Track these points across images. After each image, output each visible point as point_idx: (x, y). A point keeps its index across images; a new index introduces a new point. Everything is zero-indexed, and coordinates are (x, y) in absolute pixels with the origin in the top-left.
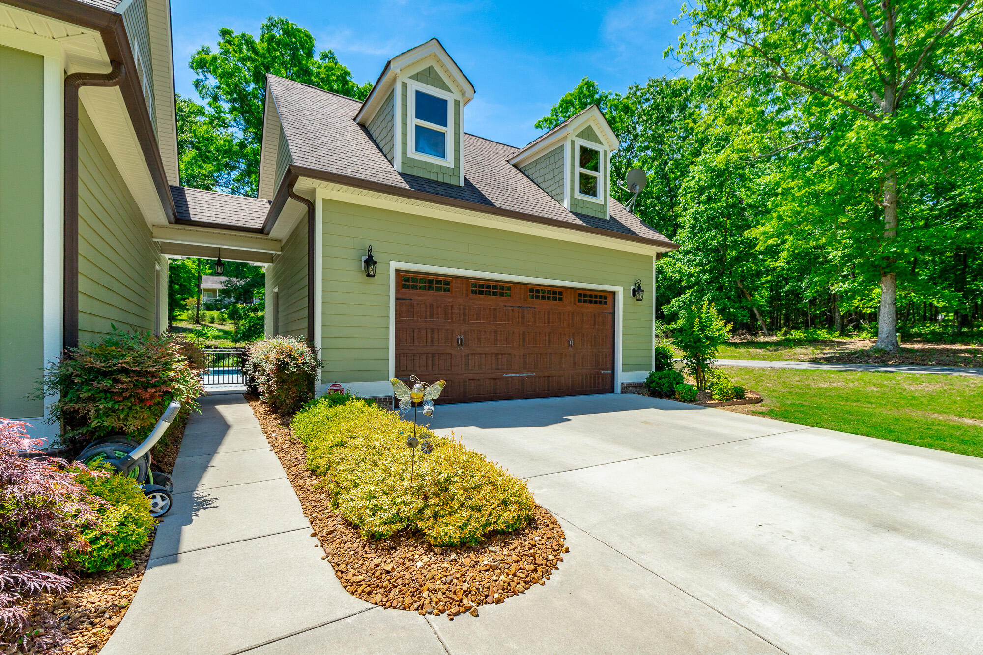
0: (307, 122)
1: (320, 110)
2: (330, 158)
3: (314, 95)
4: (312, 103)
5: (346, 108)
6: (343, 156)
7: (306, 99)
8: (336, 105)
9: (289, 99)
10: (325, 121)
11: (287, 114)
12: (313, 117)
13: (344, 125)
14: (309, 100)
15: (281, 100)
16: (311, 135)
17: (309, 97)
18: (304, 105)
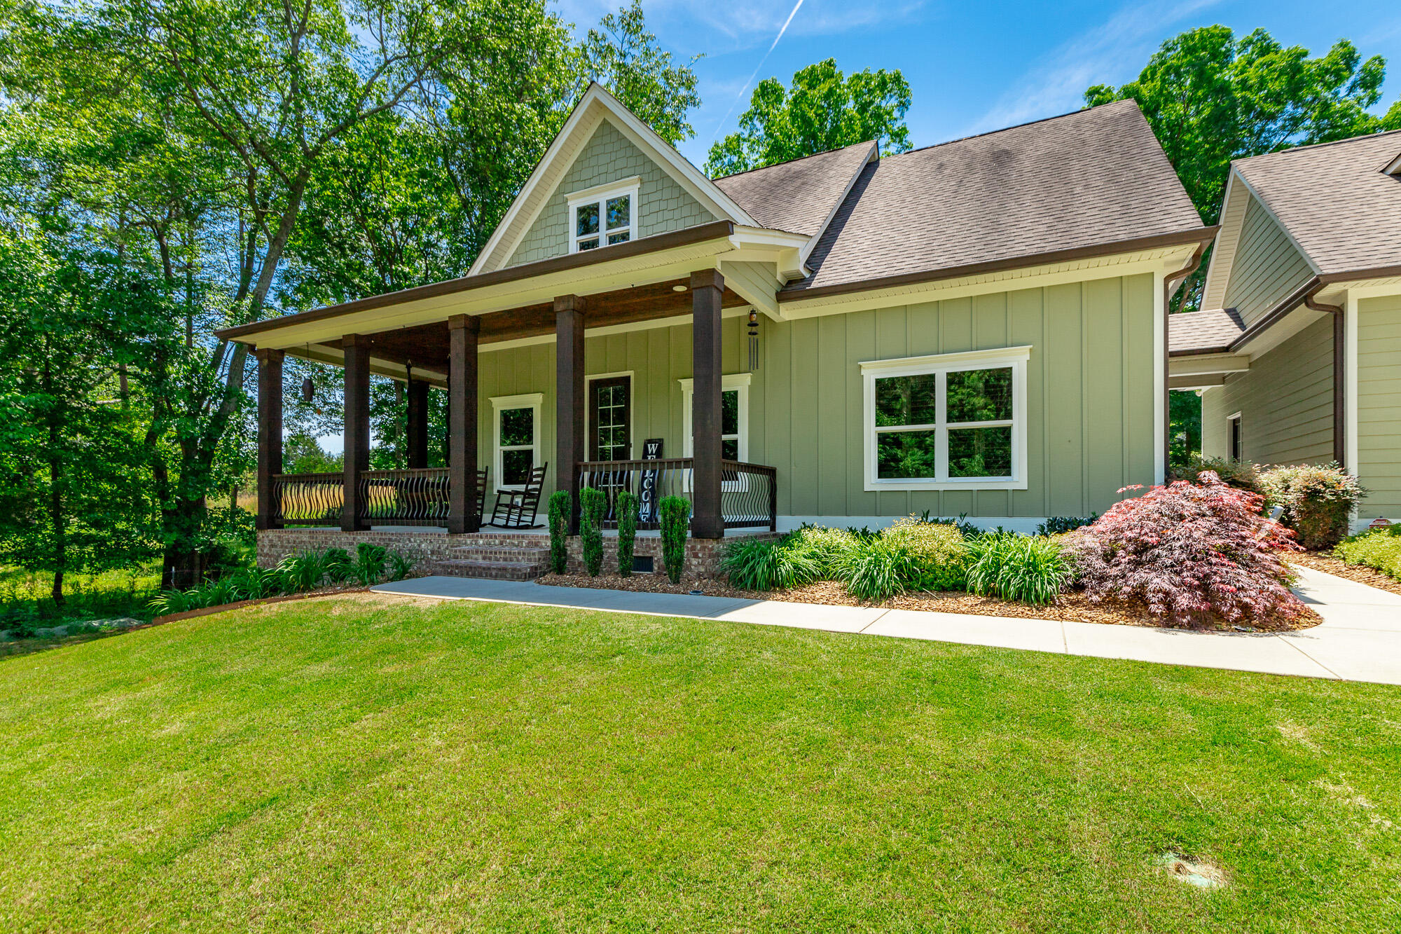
0: (1312, 209)
1: (1324, 181)
2: (1366, 247)
3: (1305, 160)
4: (1308, 175)
5: (1362, 158)
6: (1383, 237)
7: (1298, 174)
8: (1344, 161)
9: (1277, 185)
10: (1337, 195)
11: (1284, 208)
12: (1319, 198)
13: (1368, 187)
14: (1301, 173)
15: (1268, 191)
16: (1326, 225)
17: (1299, 167)
18: (1299, 185)
